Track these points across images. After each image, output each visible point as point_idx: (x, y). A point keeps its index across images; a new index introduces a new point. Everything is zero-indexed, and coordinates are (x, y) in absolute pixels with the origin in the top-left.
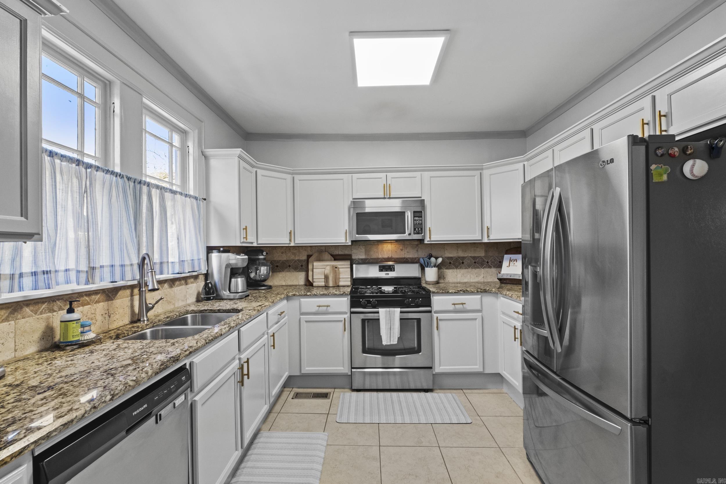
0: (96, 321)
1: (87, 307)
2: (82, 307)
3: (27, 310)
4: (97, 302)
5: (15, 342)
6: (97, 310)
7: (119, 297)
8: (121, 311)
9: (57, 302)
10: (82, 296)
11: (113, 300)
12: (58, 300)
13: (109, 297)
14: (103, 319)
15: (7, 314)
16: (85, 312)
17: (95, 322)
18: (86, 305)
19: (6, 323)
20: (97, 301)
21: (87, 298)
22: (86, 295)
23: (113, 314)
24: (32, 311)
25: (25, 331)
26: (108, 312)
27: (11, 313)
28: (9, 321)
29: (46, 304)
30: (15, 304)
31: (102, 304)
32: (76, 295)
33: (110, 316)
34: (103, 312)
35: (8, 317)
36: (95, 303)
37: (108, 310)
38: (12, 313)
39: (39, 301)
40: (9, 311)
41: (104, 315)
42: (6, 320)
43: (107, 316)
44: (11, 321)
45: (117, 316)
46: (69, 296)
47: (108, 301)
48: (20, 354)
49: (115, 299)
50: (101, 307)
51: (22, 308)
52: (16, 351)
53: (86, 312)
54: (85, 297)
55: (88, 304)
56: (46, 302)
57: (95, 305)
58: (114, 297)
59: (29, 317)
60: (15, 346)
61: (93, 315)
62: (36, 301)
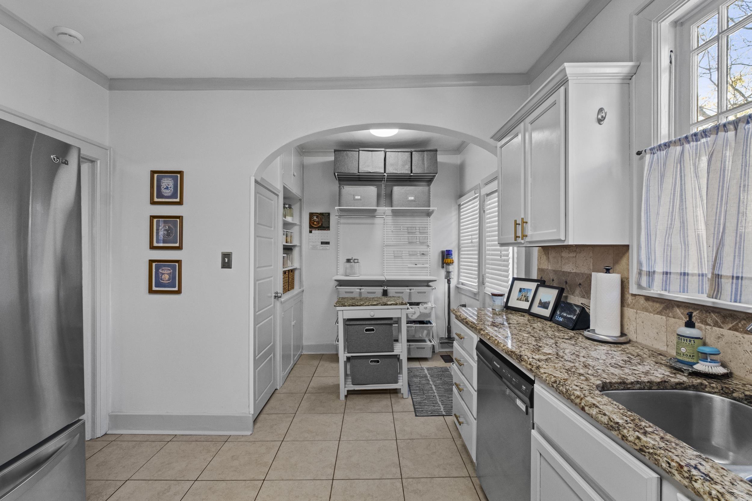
3: (678, 311)
5: (667, 338)
9: (712, 314)
12: (714, 312)
15: (661, 309)
19: (659, 316)
24: (682, 313)
27: (664, 308)
28: (662, 315)
29: (698, 312)
30: (667, 301)
35: (661, 311)
39: (689, 305)
40: (662, 306)
42: (660, 313)
44: (664, 315)
46: (731, 312)
51: (673, 307)
56: (698, 309)
59: (679, 318)
60: (667, 341)
62: (686, 305)
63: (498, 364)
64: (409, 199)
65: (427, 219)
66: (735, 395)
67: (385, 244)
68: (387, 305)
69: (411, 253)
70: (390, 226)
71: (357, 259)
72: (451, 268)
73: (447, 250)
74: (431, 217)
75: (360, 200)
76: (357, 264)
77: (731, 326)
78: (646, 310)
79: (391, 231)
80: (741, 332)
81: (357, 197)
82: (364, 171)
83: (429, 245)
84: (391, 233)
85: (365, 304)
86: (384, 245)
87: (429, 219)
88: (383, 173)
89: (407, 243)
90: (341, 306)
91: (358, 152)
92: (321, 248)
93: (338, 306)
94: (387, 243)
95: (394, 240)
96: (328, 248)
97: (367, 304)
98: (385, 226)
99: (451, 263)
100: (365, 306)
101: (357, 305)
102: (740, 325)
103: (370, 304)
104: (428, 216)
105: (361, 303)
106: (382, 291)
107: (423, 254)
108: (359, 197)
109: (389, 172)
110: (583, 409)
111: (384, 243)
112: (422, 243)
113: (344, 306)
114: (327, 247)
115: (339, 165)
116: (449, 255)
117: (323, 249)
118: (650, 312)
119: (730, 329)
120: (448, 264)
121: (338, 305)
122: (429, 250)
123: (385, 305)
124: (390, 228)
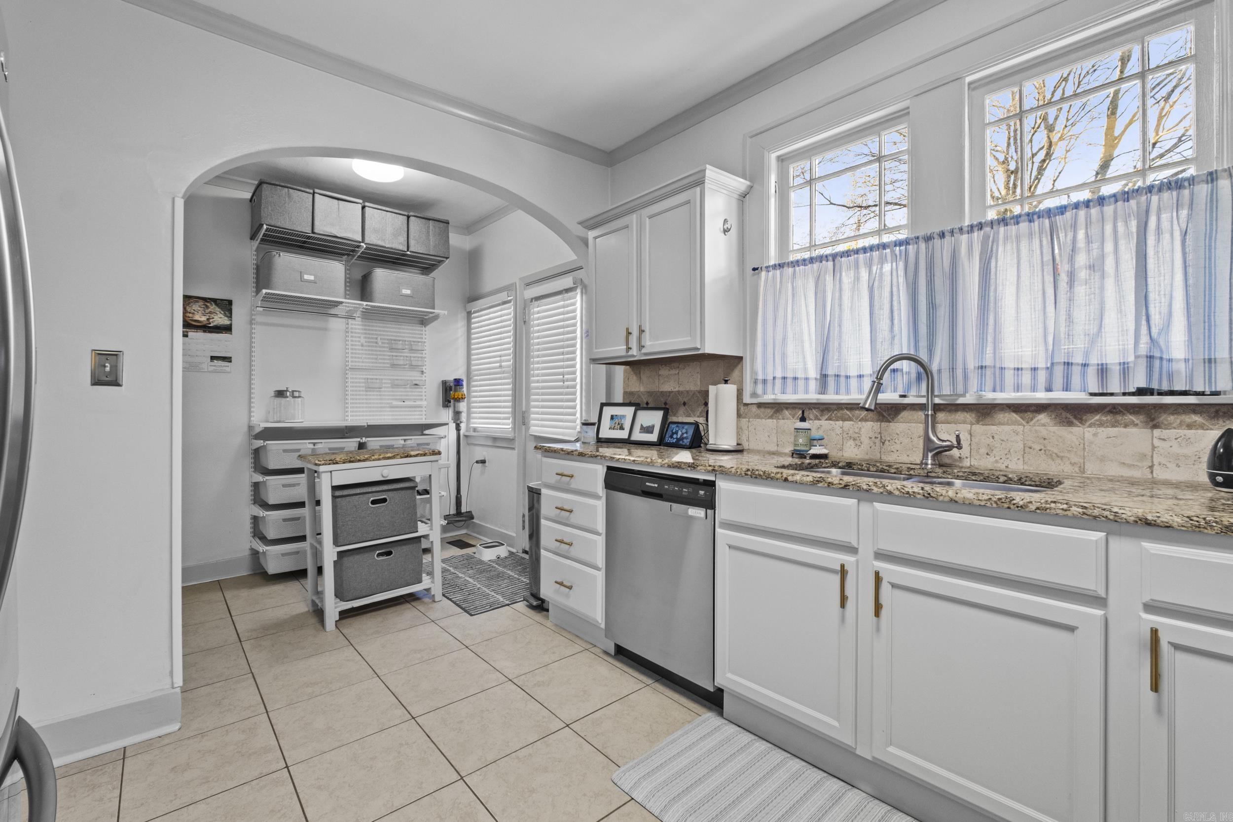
0: (861, 443)
1: (848, 424)
2: (841, 422)
3: (786, 413)
4: (862, 420)
5: (777, 438)
6: (863, 430)
7: (901, 420)
8: (906, 441)
9: (813, 410)
10: (842, 409)
11: (890, 422)
12: (815, 408)
13: (884, 416)
14: (872, 444)
15: (771, 413)
16: (845, 429)
17: (859, 444)
18: (847, 421)
19: (770, 420)
20: (862, 418)
21: (848, 413)
22: (847, 409)
23: (889, 441)
25: (784, 431)
26: (881, 437)
27: (774, 413)
28: (773, 419)
30: (778, 404)
31: (869, 424)
32: (835, 407)
33: (883, 443)
34: (871, 434)
35: (772, 415)
36: (860, 421)
37: (880, 433)
38: (776, 412)
41: (873, 438)
42: (771, 417)
43: (877, 441)
45: (898, 447)
46: (827, 406)
47: (882, 421)
48: (781, 449)
49: (895, 420)
50: (868, 428)
51: (782, 410)
52: (778, 445)
53: (847, 428)
54: (846, 410)
55: (850, 419)
57: (859, 423)
58: (893, 419)
59: (787, 419)
60: (777, 442)
61: (857, 435)
63: (654, 483)
64: (403, 292)
65: (422, 329)
66: (840, 465)
67: (350, 366)
68: (411, 456)
69: (396, 383)
70: (359, 335)
71: (299, 391)
72: (462, 406)
73: (455, 379)
74: (428, 328)
75: (314, 282)
76: (299, 399)
77: (827, 417)
78: (758, 417)
79: (360, 344)
80: (834, 420)
81: (306, 277)
82: (324, 231)
83: (425, 371)
84: (360, 348)
85: (373, 457)
86: (347, 368)
87: (424, 328)
88: (360, 242)
89: (388, 365)
90: (329, 464)
91: (311, 196)
92: (211, 368)
93: (323, 465)
94: (352, 364)
95: (365, 360)
96: (228, 369)
97: (376, 457)
98: (350, 334)
99: (462, 398)
100: (374, 460)
101: (359, 461)
102: (833, 415)
103: (381, 456)
104: (423, 324)
105: (366, 456)
106: (356, 445)
107: (416, 385)
108: (312, 278)
109: (371, 243)
110: (786, 480)
111: (347, 364)
112: (413, 367)
113: (334, 464)
114: (225, 368)
115: (272, 210)
116: (459, 385)
117: (215, 372)
118: (762, 418)
119: (826, 420)
120: (458, 400)
121: (323, 462)
122: (424, 378)
123: (407, 457)
124: (359, 339)
